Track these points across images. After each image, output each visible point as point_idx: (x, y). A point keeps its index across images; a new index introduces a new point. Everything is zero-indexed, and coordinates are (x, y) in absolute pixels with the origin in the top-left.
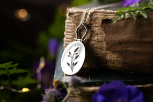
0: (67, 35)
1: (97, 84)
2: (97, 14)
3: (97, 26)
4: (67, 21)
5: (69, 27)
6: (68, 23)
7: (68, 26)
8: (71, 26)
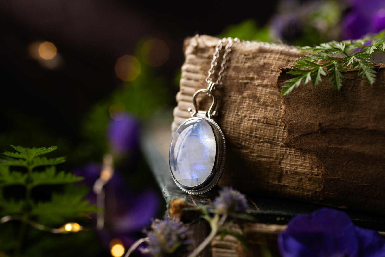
0: (183, 100)
1: (278, 219)
2: (268, 55)
3: (266, 86)
4: (185, 67)
5: (192, 82)
6: (188, 71)
7: (189, 79)
8: (197, 80)
